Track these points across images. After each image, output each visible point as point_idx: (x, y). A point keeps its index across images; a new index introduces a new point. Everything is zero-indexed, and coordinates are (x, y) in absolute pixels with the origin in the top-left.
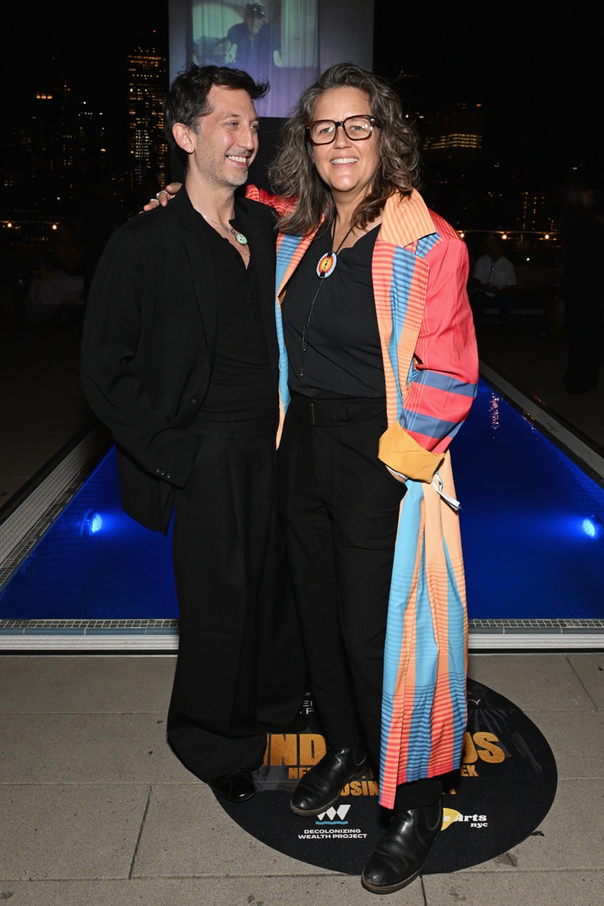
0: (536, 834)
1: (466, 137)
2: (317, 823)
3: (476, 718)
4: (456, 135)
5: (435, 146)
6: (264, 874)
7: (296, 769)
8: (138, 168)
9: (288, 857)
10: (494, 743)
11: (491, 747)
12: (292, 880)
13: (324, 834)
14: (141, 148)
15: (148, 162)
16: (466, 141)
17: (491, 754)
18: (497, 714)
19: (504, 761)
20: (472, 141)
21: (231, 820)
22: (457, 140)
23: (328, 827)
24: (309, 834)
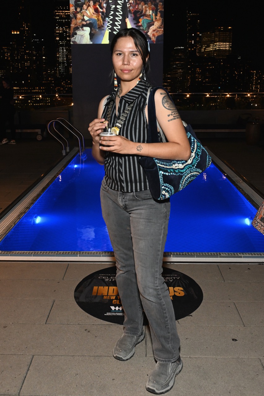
0: (190, 316)
1: (223, 44)
2: (112, 311)
3: (177, 283)
4: (218, 43)
5: (207, 49)
6: (91, 324)
7: (106, 296)
8: (61, 66)
9: (100, 320)
10: (182, 290)
11: (180, 291)
12: (101, 326)
13: (114, 314)
14: (62, 56)
15: (65, 62)
16: (223, 46)
17: (179, 293)
18: (185, 282)
19: (184, 296)
20: (227, 46)
21: (82, 310)
22: (219, 46)
23: (115, 312)
24: (108, 314)
